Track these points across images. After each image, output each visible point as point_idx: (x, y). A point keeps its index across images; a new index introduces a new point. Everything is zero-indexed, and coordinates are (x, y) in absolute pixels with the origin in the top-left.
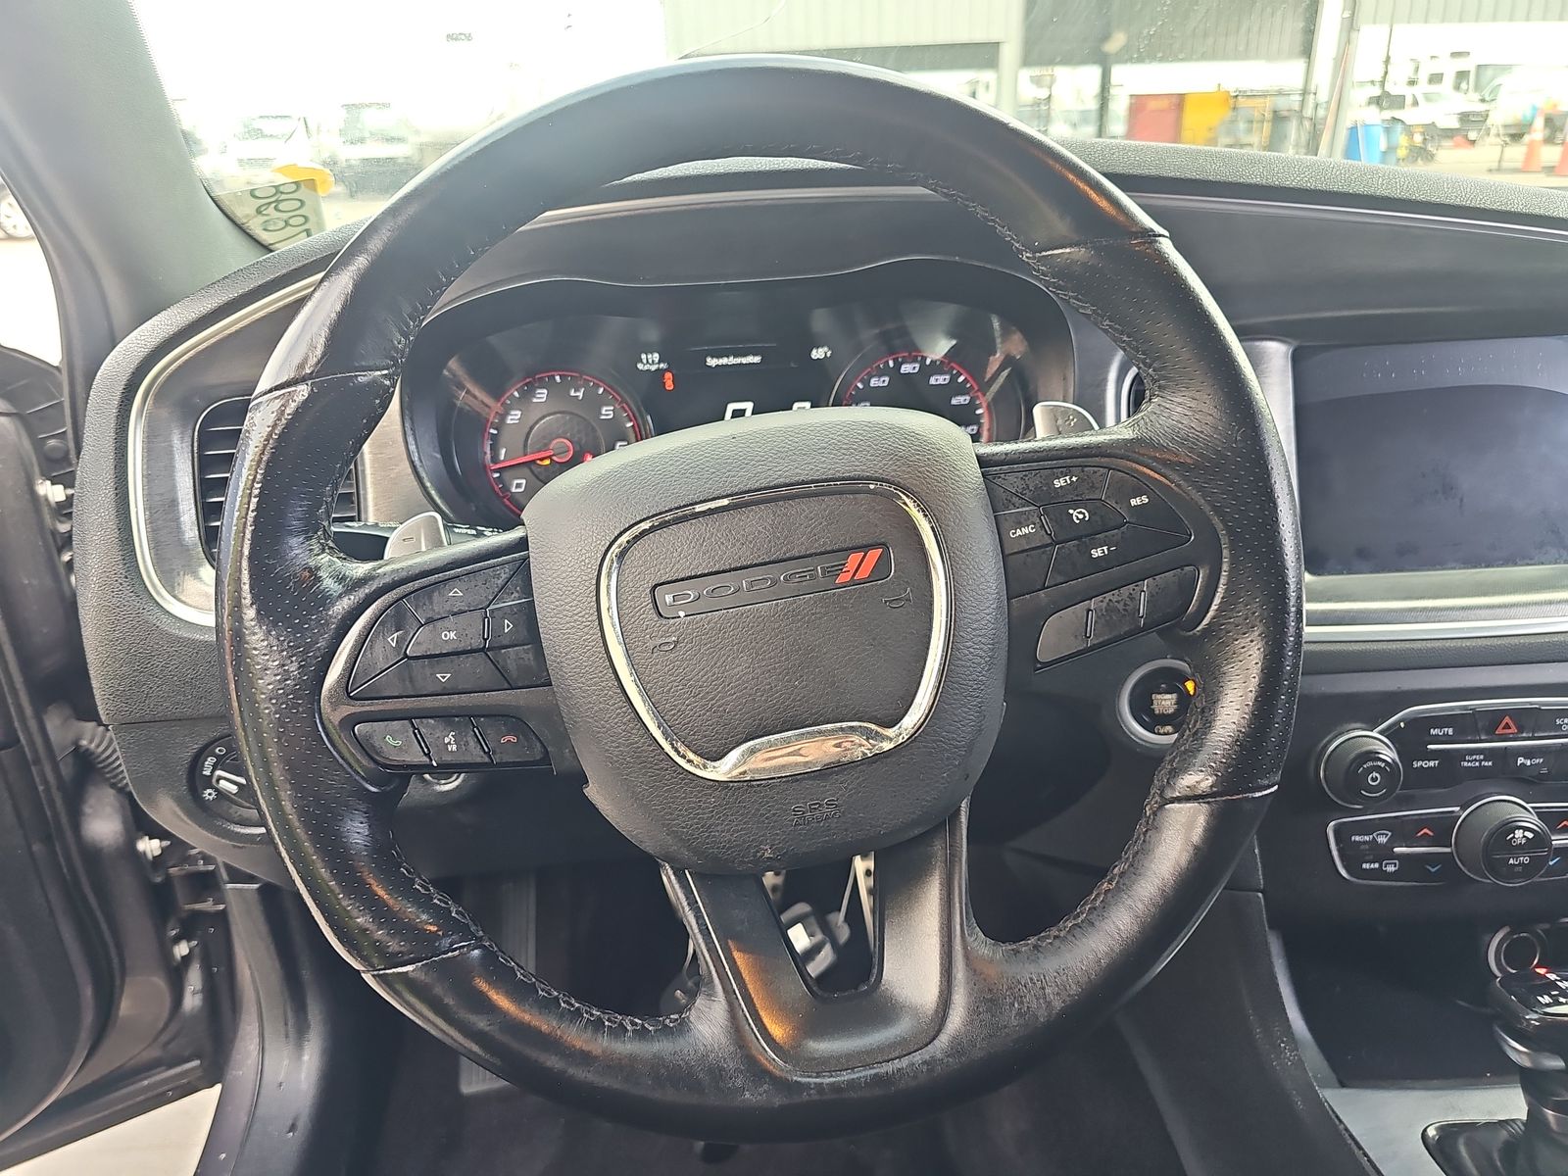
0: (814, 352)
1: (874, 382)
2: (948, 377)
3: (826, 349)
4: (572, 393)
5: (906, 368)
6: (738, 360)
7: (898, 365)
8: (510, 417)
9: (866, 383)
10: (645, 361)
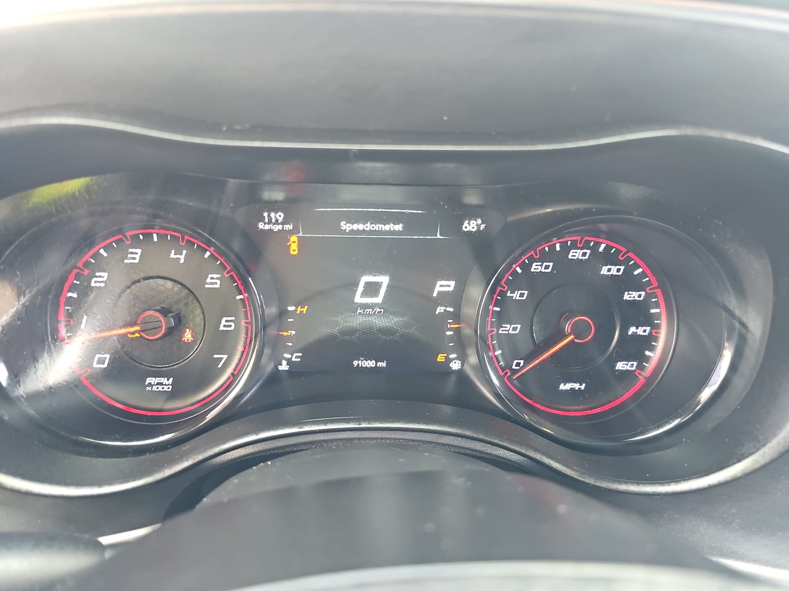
0: (466, 224)
1: (536, 267)
2: (622, 268)
3: (479, 221)
4: (172, 256)
5: (576, 254)
6: (377, 227)
7: (566, 249)
8: (94, 279)
9: (526, 267)
10: (266, 220)
